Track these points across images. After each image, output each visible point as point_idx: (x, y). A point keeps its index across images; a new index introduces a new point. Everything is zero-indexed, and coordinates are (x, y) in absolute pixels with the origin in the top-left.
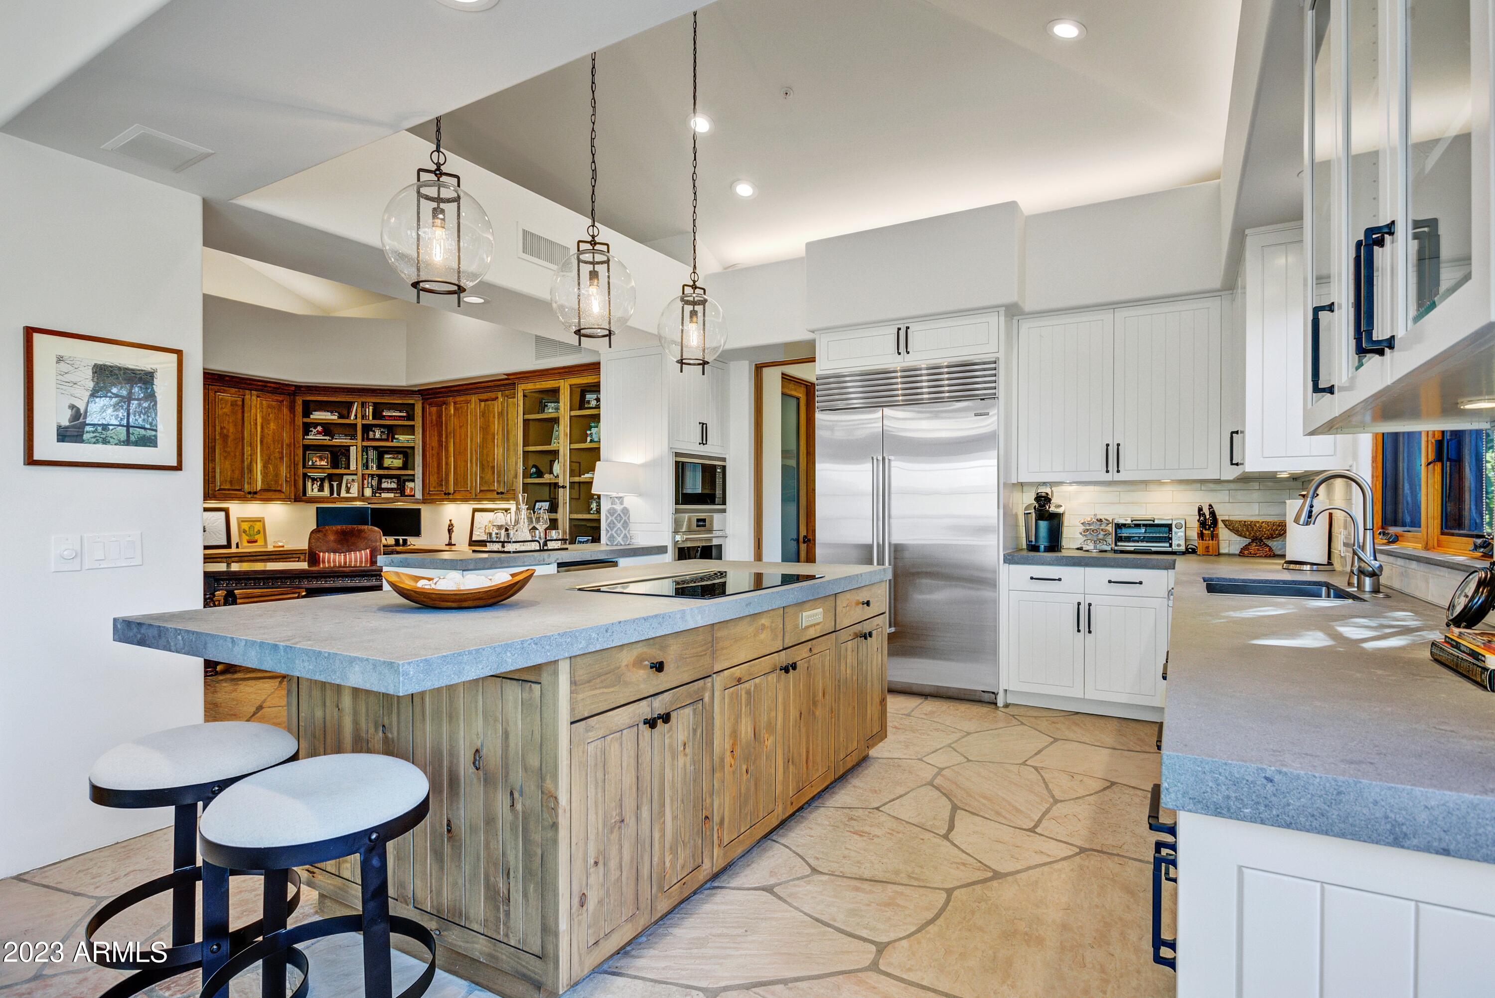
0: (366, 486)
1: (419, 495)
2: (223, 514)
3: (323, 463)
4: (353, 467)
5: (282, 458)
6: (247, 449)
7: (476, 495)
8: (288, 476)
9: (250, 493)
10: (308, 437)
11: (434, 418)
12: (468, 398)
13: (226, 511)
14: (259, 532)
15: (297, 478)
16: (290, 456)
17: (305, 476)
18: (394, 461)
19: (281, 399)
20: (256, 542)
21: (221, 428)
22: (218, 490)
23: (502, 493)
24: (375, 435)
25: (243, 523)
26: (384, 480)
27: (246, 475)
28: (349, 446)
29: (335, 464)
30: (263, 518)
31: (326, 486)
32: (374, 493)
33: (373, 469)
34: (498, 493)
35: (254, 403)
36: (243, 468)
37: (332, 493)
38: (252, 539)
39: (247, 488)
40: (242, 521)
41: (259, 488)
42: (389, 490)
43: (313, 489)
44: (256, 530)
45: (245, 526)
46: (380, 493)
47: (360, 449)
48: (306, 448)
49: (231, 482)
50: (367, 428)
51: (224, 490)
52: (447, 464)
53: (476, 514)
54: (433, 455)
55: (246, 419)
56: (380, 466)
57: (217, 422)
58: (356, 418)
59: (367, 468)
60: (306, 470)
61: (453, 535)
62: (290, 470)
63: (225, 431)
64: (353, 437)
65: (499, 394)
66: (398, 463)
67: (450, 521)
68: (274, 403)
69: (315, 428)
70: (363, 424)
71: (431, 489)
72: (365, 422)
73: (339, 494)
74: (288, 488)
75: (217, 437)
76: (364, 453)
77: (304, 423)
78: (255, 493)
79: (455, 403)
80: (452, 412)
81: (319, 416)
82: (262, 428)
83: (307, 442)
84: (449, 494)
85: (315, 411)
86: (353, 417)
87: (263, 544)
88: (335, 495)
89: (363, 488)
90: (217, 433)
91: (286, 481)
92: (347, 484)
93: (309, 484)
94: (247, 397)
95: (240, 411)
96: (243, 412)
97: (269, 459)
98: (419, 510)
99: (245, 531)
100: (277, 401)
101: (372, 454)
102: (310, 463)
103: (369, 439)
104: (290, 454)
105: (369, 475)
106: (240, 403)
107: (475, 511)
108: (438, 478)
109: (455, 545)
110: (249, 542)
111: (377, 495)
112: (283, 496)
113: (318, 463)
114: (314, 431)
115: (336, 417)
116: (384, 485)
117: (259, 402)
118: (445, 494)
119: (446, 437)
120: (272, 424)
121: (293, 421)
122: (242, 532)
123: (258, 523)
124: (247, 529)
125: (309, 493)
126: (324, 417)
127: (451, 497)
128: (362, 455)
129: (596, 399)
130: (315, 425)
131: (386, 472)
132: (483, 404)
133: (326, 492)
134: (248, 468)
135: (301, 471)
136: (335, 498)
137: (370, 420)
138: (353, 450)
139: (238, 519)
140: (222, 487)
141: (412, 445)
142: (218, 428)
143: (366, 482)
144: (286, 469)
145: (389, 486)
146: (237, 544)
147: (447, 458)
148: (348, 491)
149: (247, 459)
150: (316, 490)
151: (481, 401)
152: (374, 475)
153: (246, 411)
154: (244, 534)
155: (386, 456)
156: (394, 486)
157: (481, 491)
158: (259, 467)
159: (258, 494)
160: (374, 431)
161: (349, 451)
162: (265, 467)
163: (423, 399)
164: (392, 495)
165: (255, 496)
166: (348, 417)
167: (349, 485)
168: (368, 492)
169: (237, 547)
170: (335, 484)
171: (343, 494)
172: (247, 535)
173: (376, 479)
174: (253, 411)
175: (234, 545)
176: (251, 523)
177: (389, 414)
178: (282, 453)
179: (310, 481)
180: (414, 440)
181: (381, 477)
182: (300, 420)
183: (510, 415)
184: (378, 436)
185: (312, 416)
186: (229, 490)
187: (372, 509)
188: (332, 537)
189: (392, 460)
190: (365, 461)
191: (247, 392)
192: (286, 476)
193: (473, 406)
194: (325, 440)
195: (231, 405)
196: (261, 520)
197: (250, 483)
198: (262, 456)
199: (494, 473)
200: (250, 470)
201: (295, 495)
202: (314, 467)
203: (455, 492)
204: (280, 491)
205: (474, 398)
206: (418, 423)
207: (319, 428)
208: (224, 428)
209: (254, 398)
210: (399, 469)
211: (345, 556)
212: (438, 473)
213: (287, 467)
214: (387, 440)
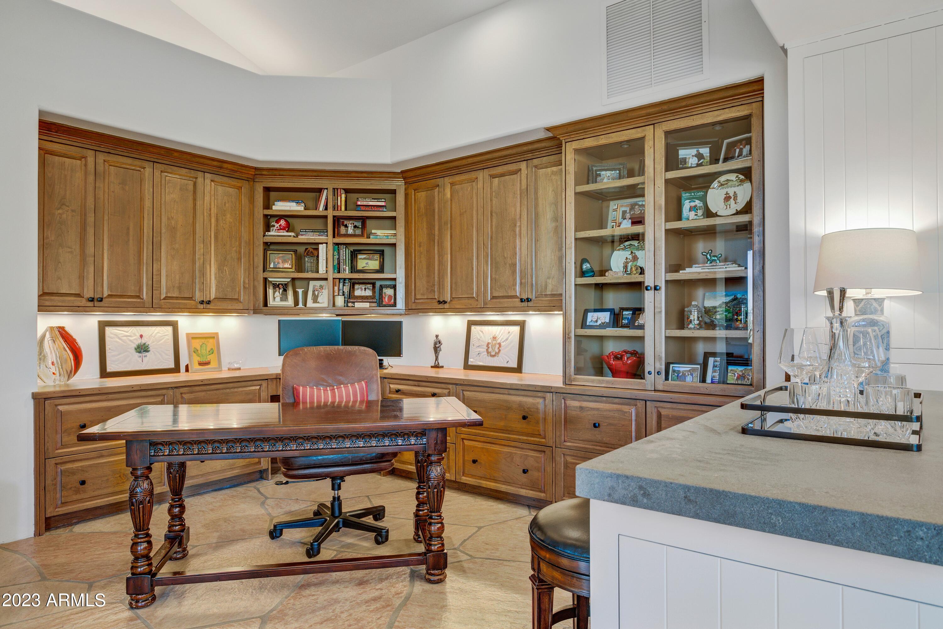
0: (336, 294)
1: (401, 304)
2: (170, 329)
3: (287, 265)
4: (322, 268)
5: (239, 259)
6: (199, 247)
7: (485, 303)
8: (247, 281)
9: (202, 302)
10: (270, 233)
11: (422, 205)
12: (473, 175)
13: (174, 325)
14: (211, 352)
15: (256, 283)
16: (249, 257)
17: (265, 280)
18: (370, 262)
19: (239, 185)
20: (208, 363)
21: (168, 219)
22: (164, 299)
23: (528, 300)
24: (347, 231)
25: (193, 341)
26: (357, 286)
27: (197, 280)
28: (318, 244)
29: (300, 268)
30: (217, 334)
31: (290, 293)
32: (346, 302)
33: (346, 273)
34: (522, 300)
35: (208, 188)
36: (194, 271)
37: (296, 303)
38: (204, 360)
39: (198, 296)
40: (193, 338)
41: (213, 296)
42: (363, 299)
43: (274, 298)
44: (208, 349)
45: (196, 344)
46: (354, 303)
47: (331, 246)
48: (267, 245)
49: (179, 288)
50: (338, 221)
51: (172, 298)
52: (441, 263)
53: (473, 328)
54: (421, 253)
55: (198, 207)
56: (353, 269)
57: (163, 210)
58: (326, 209)
59: (339, 272)
60: (267, 275)
61: (441, 355)
62: (249, 274)
63: (173, 222)
64: (324, 231)
65: (523, 165)
66: (374, 264)
67: (437, 336)
68: (231, 190)
69: (277, 222)
70: (334, 217)
71: (418, 297)
72: (337, 213)
73: (305, 304)
74: (247, 298)
75: (163, 230)
76: (336, 253)
77: (266, 216)
78: (209, 302)
79: (452, 184)
80: (448, 195)
81: (280, 207)
82: (217, 220)
83: (267, 239)
84: (445, 302)
85: (279, 200)
86: (321, 207)
87: (217, 366)
88: (301, 305)
89: (334, 297)
90: (163, 225)
91: (244, 287)
92: (314, 291)
93: (270, 291)
94: (200, 180)
95: (191, 198)
96: (195, 200)
97: (225, 259)
98: (400, 323)
99: (196, 351)
100: (234, 187)
101: (345, 253)
102: (272, 266)
103: (340, 235)
104: (249, 253)
105: (340, 279)
106: (191, 187)
107: (471, 324)
108: (428, 282)
109: (442, 367)
110: (201, 364)
111: (350, 304)
112: (240, 306)
113: (281, 266)
114: (277, 225)
115: (302, 208)
116: (358, 293)
117: (213, 187)
118: (440, 302)
119: (440, 230)
120: (228, 216)
121: (252, 214)
122: (193, 351)
123: (211, 341)
124: (199, 348)
125: (271, 302)
126: (288, 208)
127: (446, 306)
128: (334, 255)
129: (696, 156)
130: (279, 217)
131: (361, 276)
132: (496, 181)
133: (290, 302)
134: (200, 271)
135: (261, 276)
136: (300, 309)
137: (342, 212)
138: (322, 248)
139: (188, 335)
140: (169, 295)
141: (392, 241)
142: (164, 219)
143: (336, 288)
144: (245, 272)
145: (363, 293)
146: (187, 367)
147: (441, 256)
148: (315, 300)
149: (199, 259)
150: (278, 299)
151: (493, 177)
152: (345, 279)
153: (198, 199)
154: (194, 354)
155: (360, 256)
156: (369, 293)
157: (493, 298)
158: (212, 270)
159: (212, 304)
160: (346, 226)
161: (317, 249)
162: (220, 269)
163: (406, 183)
164: (367, 305)
165: (208, 306)
166: (316, 208)
167: (316, 293)
168: (340, 301)
169: (187, 370)
170: (300, 291)
171: (310, 304)
172: (198, 355)
173: (348, 285)
174: (207, 198)
175: (183, 368)
176: (203, 340)
177: (365, 203)
178: (240, 253)
179: (271, 287)
180: (395, 235)
181: (353, 283)
182: (260, 212)
183: (540, 192)
184: (350, 231)
185: (274, 208)
186: (177, 298)
187: (344, 323)
188: (313, 364)
189: (366, 261)
190: (336, 262)
191: (200, 174)
192: (244, 282)
193: (480, 185)
194: (288, 236)
195: (181, 189)
196: (214, 337)
197: (202, 290)
198: (216, 255)
199: (514, 272)
200: (203, 274)
201: (254, 306)
202: (276, 270)
203: (452, 299)
204: (237, 300)
205: (481, 175)
206: (400, 214)
207: (282, 222)
208: (172, 218)
209: (208, 181)
210: (377, 272)
211: (333, 390)
212: (428, 276)
213: (245, 270)
214: (362, 235)
